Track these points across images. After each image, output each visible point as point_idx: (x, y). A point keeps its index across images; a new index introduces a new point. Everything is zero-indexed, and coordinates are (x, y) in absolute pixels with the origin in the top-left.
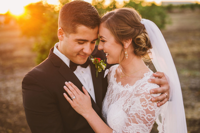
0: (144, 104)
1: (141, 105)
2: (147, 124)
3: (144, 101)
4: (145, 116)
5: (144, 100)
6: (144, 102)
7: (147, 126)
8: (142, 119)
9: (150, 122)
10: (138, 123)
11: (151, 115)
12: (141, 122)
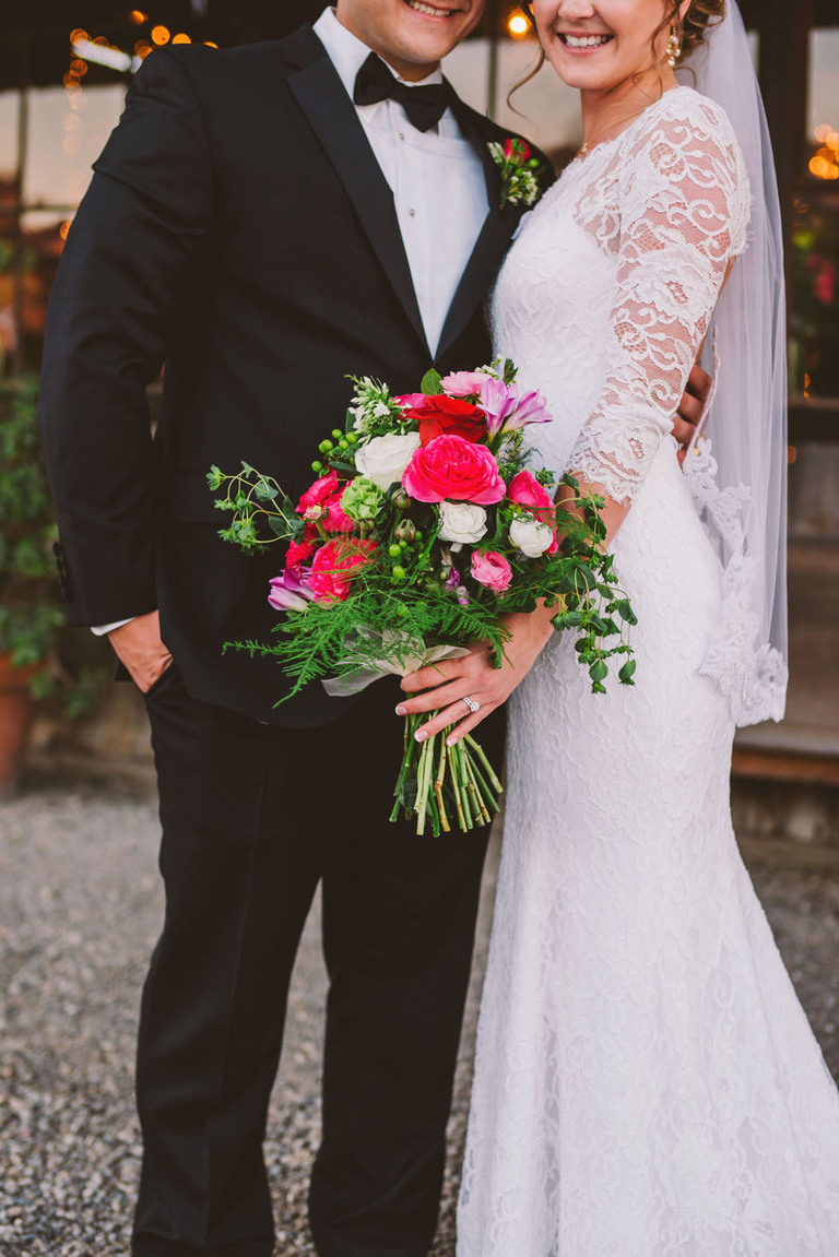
0: (666, 163)
1: (658, 170)
2: (702, 243)
3: (664, 153)
4: (685, 208)
5: (666, 149)
6: (667, 158)
7: (704, 253)
8: (677, 223)
9: (715, 233)
10: (663, 246)
11: (711, 206)
12: (675, 235)
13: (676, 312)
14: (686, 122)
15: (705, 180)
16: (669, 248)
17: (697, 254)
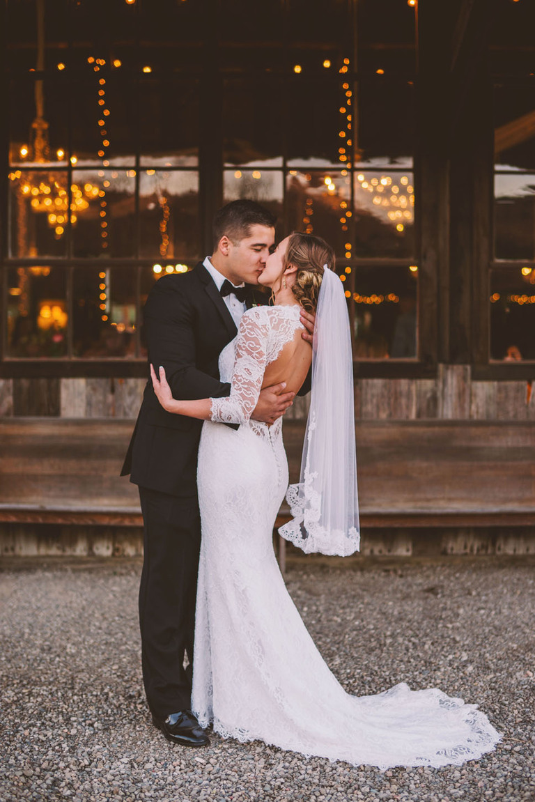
11: (253, 343)
12: (244, 353)
13: (249, 378)
14: (248, 317)
15: (252, 335)
16: (244, 357)
17: (252, 359)
